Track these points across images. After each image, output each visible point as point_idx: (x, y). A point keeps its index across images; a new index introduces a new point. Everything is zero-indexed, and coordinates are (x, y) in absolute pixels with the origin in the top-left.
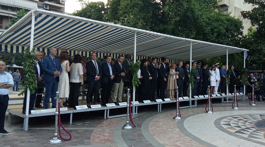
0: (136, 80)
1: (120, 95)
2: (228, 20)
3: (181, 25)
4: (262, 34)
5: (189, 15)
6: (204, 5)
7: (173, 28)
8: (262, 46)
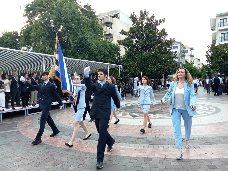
1: (35, 100)
2: (110, 46)
3: (79, 49)
4: (131, 55)
5: (83, 42)
6: (94, 35)
7: (73, 51)
8: (131, 63)
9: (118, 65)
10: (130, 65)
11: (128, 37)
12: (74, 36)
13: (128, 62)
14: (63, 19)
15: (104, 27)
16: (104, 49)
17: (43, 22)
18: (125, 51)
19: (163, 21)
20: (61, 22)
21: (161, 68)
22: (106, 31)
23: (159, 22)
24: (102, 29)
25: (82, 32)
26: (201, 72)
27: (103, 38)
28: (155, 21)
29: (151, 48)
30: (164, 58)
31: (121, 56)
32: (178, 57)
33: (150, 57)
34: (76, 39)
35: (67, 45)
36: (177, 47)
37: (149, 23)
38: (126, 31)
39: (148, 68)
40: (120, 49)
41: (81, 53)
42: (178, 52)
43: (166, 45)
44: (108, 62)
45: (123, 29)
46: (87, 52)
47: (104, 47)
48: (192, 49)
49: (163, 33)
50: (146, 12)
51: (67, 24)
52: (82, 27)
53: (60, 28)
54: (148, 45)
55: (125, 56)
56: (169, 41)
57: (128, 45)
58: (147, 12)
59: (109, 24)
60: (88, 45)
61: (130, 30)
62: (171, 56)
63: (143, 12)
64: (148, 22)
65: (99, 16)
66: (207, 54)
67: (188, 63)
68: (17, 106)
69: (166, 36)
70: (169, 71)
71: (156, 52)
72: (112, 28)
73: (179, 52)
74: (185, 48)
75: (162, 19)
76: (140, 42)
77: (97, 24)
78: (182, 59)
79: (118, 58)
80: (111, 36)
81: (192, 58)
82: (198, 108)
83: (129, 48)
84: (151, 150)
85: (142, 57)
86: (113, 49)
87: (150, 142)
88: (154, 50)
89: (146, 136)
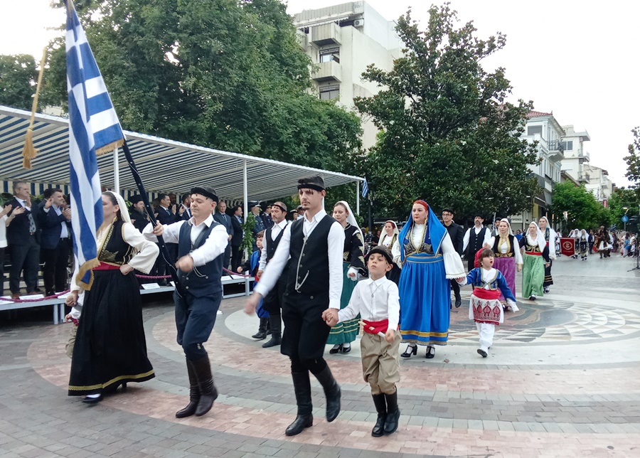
2: (331, 115)
3: (230, 121)
4: (394, 147)
5: (245, 99)
6: (280, 78)
7: (210, 127)
8: (394, 172)
9: (355, 177)
10: (392, 178)
11: (388, 90)
12: (217, 78)
13: (386, 171)
14: (183, 20)
15: (313, 56)
16: (312, 125)
17: (116, 28)
18: (378, 136)
19: (499, 45)
20: (176, 30)
21: (487, 191)
22: (318, 68)
23: (487, 46)
24: (305, 62)
25: (241, 68)
26: (609, 209)
27: (310, 89)
28: (474, 44)
29: (460, 129)
30: (496, 162)
31: (362, 149)
32: (541, 159)
33: (454, 155)
34: (221, 89)
35: (194, 108)
36: (538, 129)
37: (455, 47)
38: (383, 71)
39: (448, 189)
40: (363, 126)
41: (238, 135)
42: (542, 145)
43: (507, 119)
44: (323, 165)
45: (373, 65)
46: (256, 131)
47: (311, 118)
48: (585, 138)
49: (499, 82)
50: (449, 13)
51: (193, 38)
52: (243, 50)
53: (171, 50)
54: (449, 118)
55: (376, 149)
56: (516, 109)
57: (386, 116)
58: (452, 13)
59: (328, 46)
60: (261, 110)
61: (396, 68)
62: (518, 157)
63: (439, 12)
64: (452, 45)
65: (297, 18)
66: (630, 155)
67: (571, 179)
68: (29, 293)
69: (507, 92)
70: (511, 202)
71: (474, 142)
72: (337, 60)
73: (545, 145)
74: (565, 134)
75: (496, 39)
76: (424, 106)
77: (289, 43)
78: (552, 168)
79: (354, 155)
80: (333, 84)
81: (582, 165)
82: (593, 316)
83: (390, 125)
84: (445, 435)
85: (430, 154)
86: (338, 127)
87: (444, 410)
88: (468, 134)
89: (431, 394)
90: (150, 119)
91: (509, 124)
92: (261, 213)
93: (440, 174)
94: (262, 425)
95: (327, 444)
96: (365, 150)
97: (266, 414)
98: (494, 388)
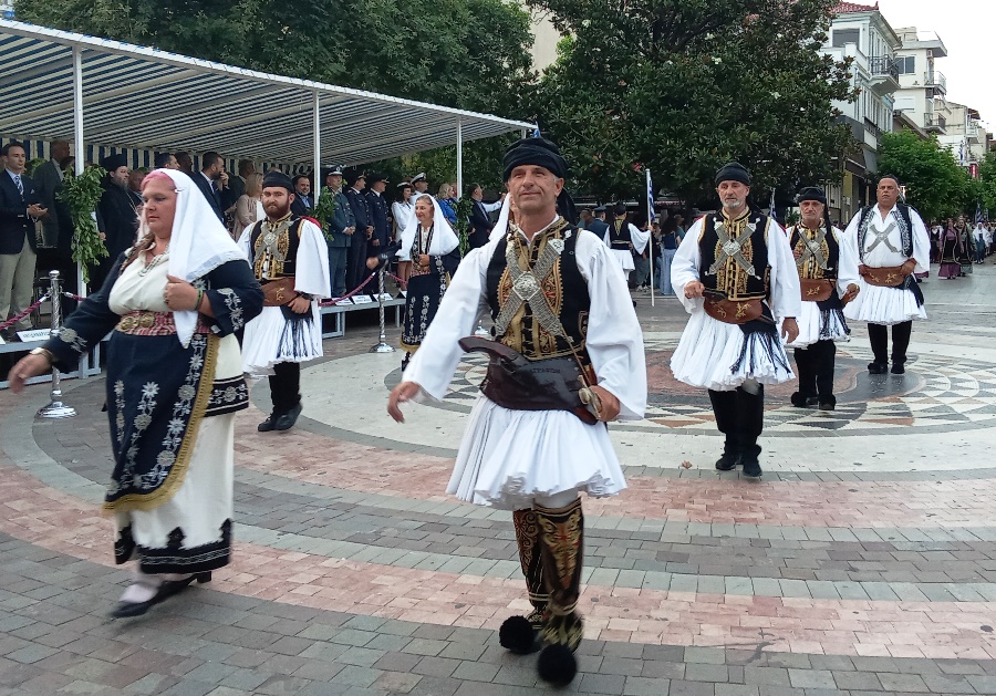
0: (88, 239)
1: (20, 303)
2: (475, 9)
3: (288, 19)
4: (590, 68)
7: (253, 31)
8: (589, 113)
9: (518, 123)
10: (586, 123)
13: (576, 110)
16: (440, 27)
18: (560, 46)
21: (760, 148)
26: (981, 180)
29: (710, 36)
30: (777, 95)
31: (532, 71)
32: (857, 91)
33: (698, 83)
36: (852, 36)
39: (688, 145)
40: (533, 29)
42: (860, 64)
43: (796, 18)
44: (459, 100)
46: (340, 39)
47: (438, 14)
48: (937, 52)
54: (689, 16)
55: (557, 71)
57: (574, 11)
62: (816, 86)
67: (911, 126)
70: (804, 168)
71: (736, 58)
73: (865, 64)
74: (901, 45)
78: (877, 106)
79: (517, 82)
81: (932, 101)
82: (953, 380)
83: (583, 27)
84: (683, 606)
85: (657, 81)
86: (489, 31)
87: (682, 558)
88: (724, 44)
89: (657, 528)
90: (142, 14)
91: (799, 27)
92: (345, 189)
93: (673, 116)
94: (343, 588)
95: (465, 624)
96: (537, 73)
97: (352, 567)
98: (772, 517)
